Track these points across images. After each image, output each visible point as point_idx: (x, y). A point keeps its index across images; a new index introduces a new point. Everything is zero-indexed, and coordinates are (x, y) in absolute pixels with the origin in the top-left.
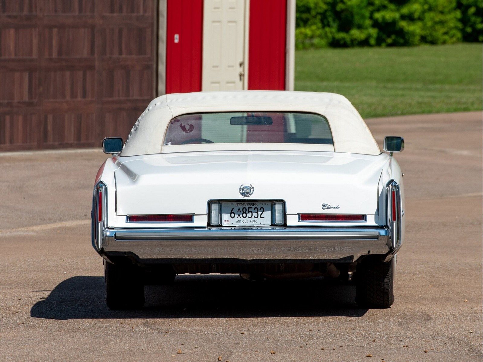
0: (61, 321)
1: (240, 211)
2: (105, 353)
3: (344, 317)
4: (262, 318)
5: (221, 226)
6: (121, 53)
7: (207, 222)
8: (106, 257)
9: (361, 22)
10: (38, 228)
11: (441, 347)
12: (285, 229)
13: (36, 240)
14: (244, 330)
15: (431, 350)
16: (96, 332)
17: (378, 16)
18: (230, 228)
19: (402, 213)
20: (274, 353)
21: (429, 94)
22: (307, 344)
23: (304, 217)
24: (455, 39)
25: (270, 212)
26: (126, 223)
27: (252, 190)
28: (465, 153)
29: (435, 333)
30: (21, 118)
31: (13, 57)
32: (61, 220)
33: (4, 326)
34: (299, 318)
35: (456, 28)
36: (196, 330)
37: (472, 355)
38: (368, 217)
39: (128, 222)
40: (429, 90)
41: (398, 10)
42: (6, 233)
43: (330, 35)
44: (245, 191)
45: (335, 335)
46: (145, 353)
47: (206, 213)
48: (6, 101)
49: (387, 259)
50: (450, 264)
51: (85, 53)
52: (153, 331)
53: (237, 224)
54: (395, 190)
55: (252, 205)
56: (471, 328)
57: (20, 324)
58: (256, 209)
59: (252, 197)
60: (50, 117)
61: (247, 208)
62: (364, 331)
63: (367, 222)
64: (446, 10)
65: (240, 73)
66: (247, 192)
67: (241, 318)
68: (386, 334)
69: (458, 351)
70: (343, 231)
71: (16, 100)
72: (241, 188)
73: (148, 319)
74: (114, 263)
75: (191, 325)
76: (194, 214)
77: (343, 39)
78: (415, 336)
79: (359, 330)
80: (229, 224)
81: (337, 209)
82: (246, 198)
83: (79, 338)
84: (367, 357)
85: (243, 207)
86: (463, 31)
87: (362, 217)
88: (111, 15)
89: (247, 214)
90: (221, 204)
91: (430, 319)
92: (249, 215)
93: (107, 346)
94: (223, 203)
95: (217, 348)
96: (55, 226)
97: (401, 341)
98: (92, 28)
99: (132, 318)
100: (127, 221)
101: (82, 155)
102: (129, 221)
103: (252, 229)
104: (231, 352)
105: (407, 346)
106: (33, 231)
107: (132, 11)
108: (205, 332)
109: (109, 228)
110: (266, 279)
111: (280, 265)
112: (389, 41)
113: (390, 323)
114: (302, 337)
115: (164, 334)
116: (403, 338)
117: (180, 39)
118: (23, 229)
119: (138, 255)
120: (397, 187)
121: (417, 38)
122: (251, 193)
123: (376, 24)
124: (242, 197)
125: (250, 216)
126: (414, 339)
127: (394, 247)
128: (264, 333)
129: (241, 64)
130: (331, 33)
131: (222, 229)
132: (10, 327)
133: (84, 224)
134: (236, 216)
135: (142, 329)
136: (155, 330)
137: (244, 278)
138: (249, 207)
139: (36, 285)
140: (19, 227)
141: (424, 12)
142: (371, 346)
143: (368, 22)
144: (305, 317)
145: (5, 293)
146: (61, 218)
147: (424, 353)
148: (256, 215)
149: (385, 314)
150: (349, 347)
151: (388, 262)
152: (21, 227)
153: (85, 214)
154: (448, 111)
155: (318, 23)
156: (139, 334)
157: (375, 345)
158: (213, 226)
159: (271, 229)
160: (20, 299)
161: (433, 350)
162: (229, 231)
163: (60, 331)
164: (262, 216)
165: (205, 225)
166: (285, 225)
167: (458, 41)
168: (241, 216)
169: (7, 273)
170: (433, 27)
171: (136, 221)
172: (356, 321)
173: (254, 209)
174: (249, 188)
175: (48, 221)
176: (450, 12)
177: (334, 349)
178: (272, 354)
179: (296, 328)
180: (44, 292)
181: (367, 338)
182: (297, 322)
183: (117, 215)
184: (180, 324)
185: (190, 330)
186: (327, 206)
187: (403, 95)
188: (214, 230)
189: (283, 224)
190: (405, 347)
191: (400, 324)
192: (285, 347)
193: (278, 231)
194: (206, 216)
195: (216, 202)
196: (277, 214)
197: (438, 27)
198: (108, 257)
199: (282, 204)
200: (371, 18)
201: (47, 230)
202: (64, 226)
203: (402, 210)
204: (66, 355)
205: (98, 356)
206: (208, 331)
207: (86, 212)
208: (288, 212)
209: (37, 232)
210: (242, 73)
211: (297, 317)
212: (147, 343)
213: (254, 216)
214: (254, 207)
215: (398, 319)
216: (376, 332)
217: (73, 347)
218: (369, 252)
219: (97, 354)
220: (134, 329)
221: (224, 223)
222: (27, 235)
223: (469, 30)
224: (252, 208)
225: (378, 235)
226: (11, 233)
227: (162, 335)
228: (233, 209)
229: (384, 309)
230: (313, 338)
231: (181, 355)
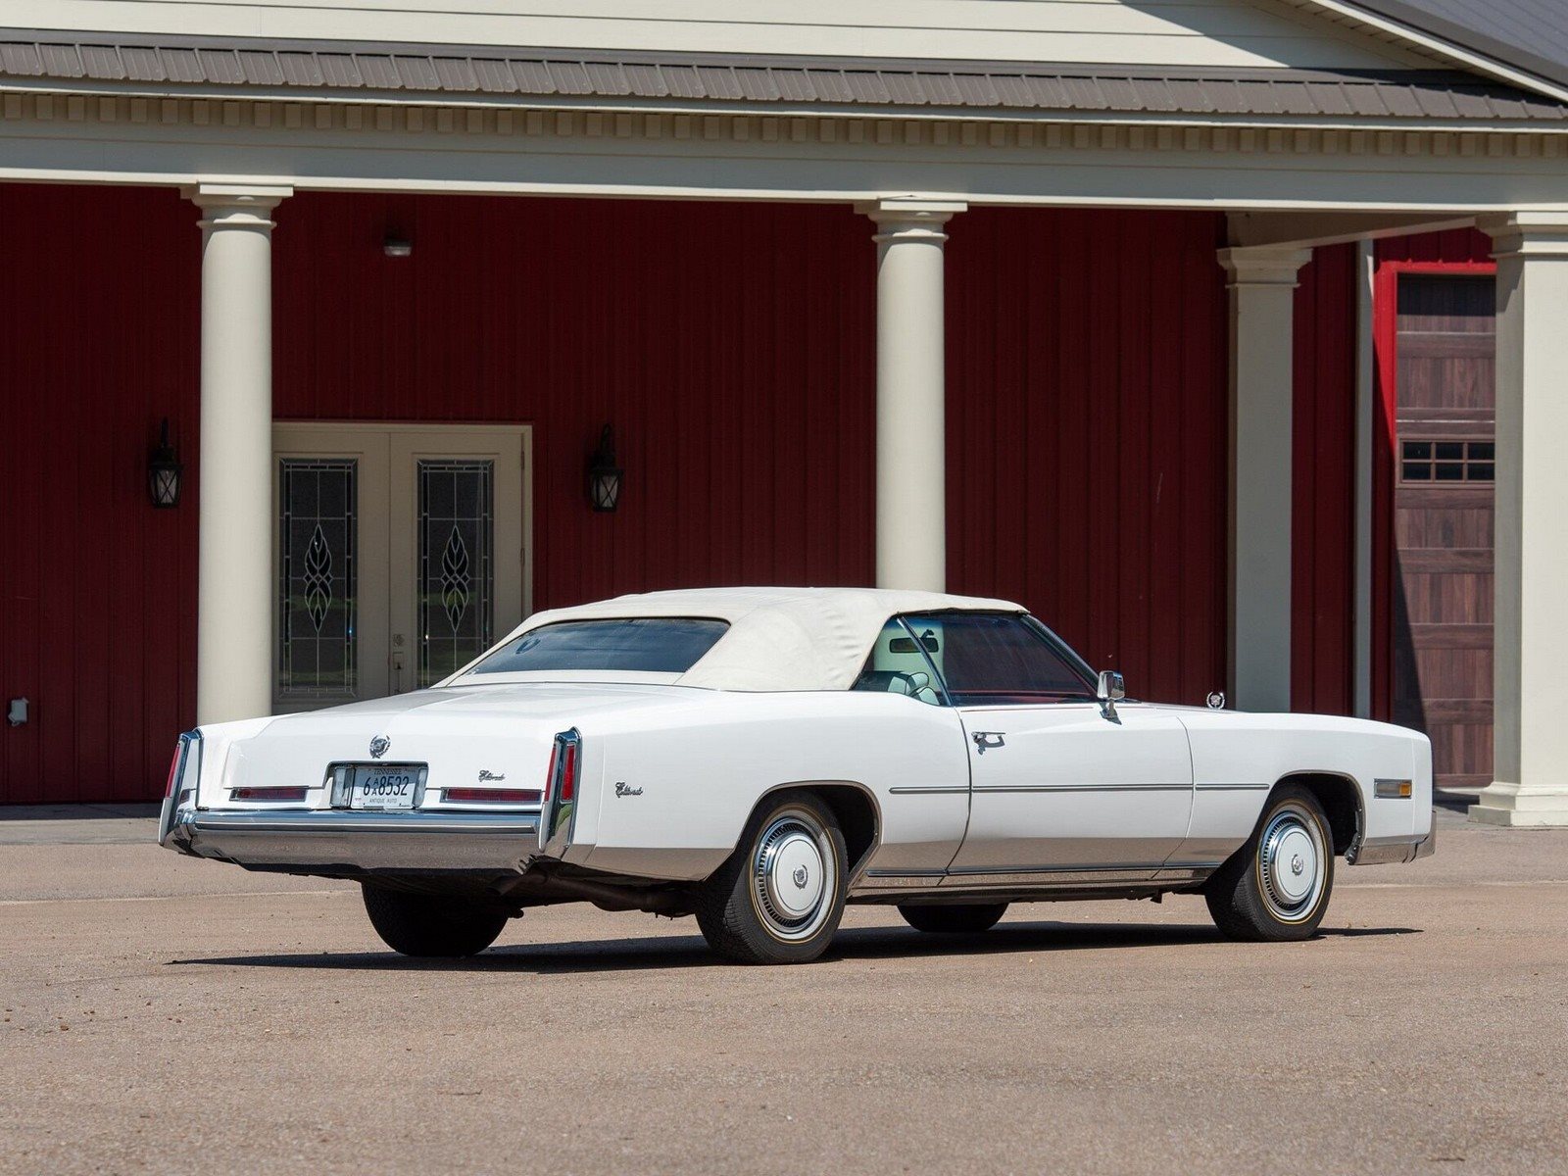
1: (375, 782)
5: (349, 808)
7: (330, 801)
23: (451, 794)
25: (412, 786)
26: (230, 801)
27: (386, 745)
39: (233, 801)
44: (376, 747)
53: (370, 805)
54: (576, 748)
55: (388, 773)
58: (396, 779)
66: (379, 748)
72: (369, 741)
76: (306, 788)
80: (360, 805)
81: (501, 780)
82: (376, 760)
85: (380, 776)
89: (385, 788)
92: (388, 789)
94: (352, 769)
100: (232, 797)
102: (235, 797)
109: (199, 809)
122: (385, 750)
125: (389, 792)
127: (540, 848)
131: (351, 813)
134: (372, 790)
138: (390, 775)
148: (395, 789)
158: (338, 809)
164: (403, 792)
165: (327, 805)
168: (377, 790)
173: (393, 779)
174: (380, 742)
183: (223, 788)
186: (487, 775)
188: (340, 815)
194: (328, 790)
195: (342, 766)
199: (424, 770)
213: (394, 792)
214: (396, 776)
221: (355, 804)
224: (388, 777)
225: (534, 826)
228: (366, 778)
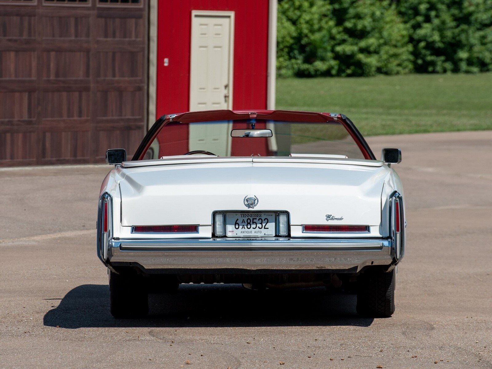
0: (66, 329)
1: (244, 222)
2: (112, 363)
3: (347, 326)
4: (266, 327)
5: (225, 236)
6: (114, 76)
7: (212, 233)
8: (111, 268)
9: (324, 54)
10: (39, 238)
11: (450, 358)
12: (289, 239)
13: (37, 250)
14: (250, 340)
15: (441, 361)
16: (102, 341)
17: (339, 49)
18: (234, 239)
19: (405, 224)
20: (283, 364)
21: (390, 117)
22: (314, 354)
23: (307, 228)
24: (407, 70)
25: (274, 223)
26: (131, 233)
27: (256, 201)
28: (430, 170)
29: (441, 343)
30: (20, 136)
31: (13, 78)
32: (60, 231)
33: (10, 334)
34: (302, 328)
35: (408, 60)
36: (202, 340)
37: (483, 366)
38: (371, 228)
39: (134, 233)
40: (390, 114)
41: (357, 44)
42: (9, 243)
43: (296, 66)
44: (250, 202)
45: (341, 345)
46: (153, 363)
47: (211, 224)
48: (7, 120)
49: (390, 269)
50: (439, 273)
51: (80, 75)
52: (159, 340)
53: (242, 235)
54: (398, 202)
55: (256, 216)
56: (476, 338)
57: (26, 333)
58: (260, 220)
59: (256, 208)
60: (48, 135)
61: (251, 219)
62: (370, 341)
63: (370, 233)
64: (399, 44)
65: (226, 95)
66: (251, 203)
67: (246, 327)
68: (392, 344)
69: (467, 361)
70: (347, 242)
71: (16, 119)
72: (246, 199)
73: (153, 328)
74: (119, 273)
75: (196, 334)
76: (199, 225)
77: (308, 69)
78: (422, 346)
79: (365, 339)
80: (233, 235)
81: (341, 220)
83: (86, 348)
84: (378, 368)
85: (247, 218)
86: (414, 63)
87: (366, 228)
88: (105, 39)
89: (252, 226)
90: (226, 215)
91: (433, 328)
93: (114, 356)
94: (227, 214)
95: (225, 358)
96: (55, 236)
97: (408, 351)
98: (88, 51)
99: (137, 327)
100: (132, 232)
101: (78, 170)
102: (134, 231)
103: (256, 240)
104: (240, 363)
105: (416, 357)
106: (34, 240)
107: (125, 37)
108: (211, 341)
109: (114, 239)
110: (268, 288)
111: (284, 275)
112: (349, 71)
113: (394, 333)
114: (309, 347)
115: (171, 343)
116: (410, 348)
117: (170, 62)
118: (25, 239)
119: (143, 265)
120: (400, 199)
121: (374, 69)
122: (255, 204)
123: (337, 56)
124: (246, 209)
125: (254, 227)
126: (421, 349)
127: (398, 258)
128: (270, 342)
129: (226, 87)
130: (297, 64)
131: (226, 240)
132: (16, 336)
133: (83, 235)
134: (241, 227)
135: (148, 338)
136: (161, 339)
137: (246, 287)
138: (253, 218)
139: (40, 293)
140: (21, 237)
141: (380, 46)
142: (379, 356)
143: (330, 55)
144: (308, 327)
145: (9, 301)
146: (60, 229)
147: (433, 364)
148: (260, 226)
149: (387, 324)
150: (357, 358)
151: (389, 272)
152: (23, 237)
153: (83, 225)
154: (410, 133)
155: (285, 56)
156: (145, 343)
157: (383, 356)
158: (217, 237)
159: (275, 240)
160: (24, 308)
161: (443, 361)
162: (234, 242)
163: (66, 340)
164: (266, 227)
165: (210, 236)
166: (289, 236)
167: (411, 72)
168: (246, 227)
169: (11, 281)
170: (387, 60)
171: (141, 231)
172: (359, 330)
173: (259, 220)
174: (253, 200)
175: (48, 231)
176: (403, 46)
177: (343, 360)
178: (281, 364)
179: (301, 338)
180: (48, 300)
181: (374, 348)
182: (301, 331)
183: (122, 226)
184: (185, 333)
185: (196, 339)
186: (331, 217)
187: (366, 119)
188: (219, 241)
189: (287, 235)
190: (413, 357)
191: (404, 333)
192: (293, 357)
193: (283, 242)
194: (211, 227)
195: (221, 213)
196: (281, 225)
197: (392, 60)
198: (114, 267)
199: (286, 215)
200: (333, 51)
201: (48, 239)
202: (63, 236)
203: (405, 221)
204: (74, 365)
205: (106, 367)
206: (214, 340)
207: (84, 223)
208: (292, 223)
209: (38, 242)
210: (227, 95)
211: (300, 326)
212: (154, 352)
213: (259, 227)
214: (258, 218)
215: (401, 328)
216: (382, 342)
217: (80, 356)
218: (372, 263)
219: (104, 364)
220: (140, 338)
221: (229, 234)
222: (29, 244)
223: (420, 62)
224: (256, 219)
225: (382, 246)
226: (13, 242)
227: (169, 344)
228: (238, 219)
229: (386, 319)
230: (320, 347)
231: (189, 365)
